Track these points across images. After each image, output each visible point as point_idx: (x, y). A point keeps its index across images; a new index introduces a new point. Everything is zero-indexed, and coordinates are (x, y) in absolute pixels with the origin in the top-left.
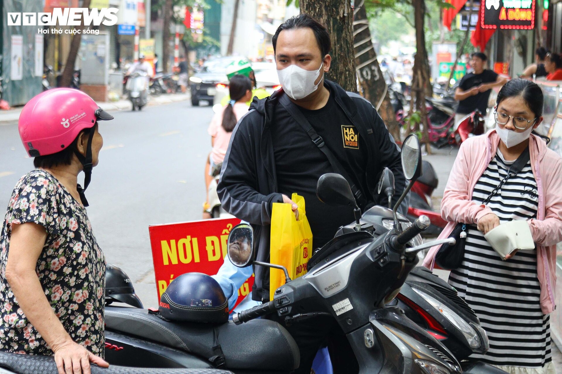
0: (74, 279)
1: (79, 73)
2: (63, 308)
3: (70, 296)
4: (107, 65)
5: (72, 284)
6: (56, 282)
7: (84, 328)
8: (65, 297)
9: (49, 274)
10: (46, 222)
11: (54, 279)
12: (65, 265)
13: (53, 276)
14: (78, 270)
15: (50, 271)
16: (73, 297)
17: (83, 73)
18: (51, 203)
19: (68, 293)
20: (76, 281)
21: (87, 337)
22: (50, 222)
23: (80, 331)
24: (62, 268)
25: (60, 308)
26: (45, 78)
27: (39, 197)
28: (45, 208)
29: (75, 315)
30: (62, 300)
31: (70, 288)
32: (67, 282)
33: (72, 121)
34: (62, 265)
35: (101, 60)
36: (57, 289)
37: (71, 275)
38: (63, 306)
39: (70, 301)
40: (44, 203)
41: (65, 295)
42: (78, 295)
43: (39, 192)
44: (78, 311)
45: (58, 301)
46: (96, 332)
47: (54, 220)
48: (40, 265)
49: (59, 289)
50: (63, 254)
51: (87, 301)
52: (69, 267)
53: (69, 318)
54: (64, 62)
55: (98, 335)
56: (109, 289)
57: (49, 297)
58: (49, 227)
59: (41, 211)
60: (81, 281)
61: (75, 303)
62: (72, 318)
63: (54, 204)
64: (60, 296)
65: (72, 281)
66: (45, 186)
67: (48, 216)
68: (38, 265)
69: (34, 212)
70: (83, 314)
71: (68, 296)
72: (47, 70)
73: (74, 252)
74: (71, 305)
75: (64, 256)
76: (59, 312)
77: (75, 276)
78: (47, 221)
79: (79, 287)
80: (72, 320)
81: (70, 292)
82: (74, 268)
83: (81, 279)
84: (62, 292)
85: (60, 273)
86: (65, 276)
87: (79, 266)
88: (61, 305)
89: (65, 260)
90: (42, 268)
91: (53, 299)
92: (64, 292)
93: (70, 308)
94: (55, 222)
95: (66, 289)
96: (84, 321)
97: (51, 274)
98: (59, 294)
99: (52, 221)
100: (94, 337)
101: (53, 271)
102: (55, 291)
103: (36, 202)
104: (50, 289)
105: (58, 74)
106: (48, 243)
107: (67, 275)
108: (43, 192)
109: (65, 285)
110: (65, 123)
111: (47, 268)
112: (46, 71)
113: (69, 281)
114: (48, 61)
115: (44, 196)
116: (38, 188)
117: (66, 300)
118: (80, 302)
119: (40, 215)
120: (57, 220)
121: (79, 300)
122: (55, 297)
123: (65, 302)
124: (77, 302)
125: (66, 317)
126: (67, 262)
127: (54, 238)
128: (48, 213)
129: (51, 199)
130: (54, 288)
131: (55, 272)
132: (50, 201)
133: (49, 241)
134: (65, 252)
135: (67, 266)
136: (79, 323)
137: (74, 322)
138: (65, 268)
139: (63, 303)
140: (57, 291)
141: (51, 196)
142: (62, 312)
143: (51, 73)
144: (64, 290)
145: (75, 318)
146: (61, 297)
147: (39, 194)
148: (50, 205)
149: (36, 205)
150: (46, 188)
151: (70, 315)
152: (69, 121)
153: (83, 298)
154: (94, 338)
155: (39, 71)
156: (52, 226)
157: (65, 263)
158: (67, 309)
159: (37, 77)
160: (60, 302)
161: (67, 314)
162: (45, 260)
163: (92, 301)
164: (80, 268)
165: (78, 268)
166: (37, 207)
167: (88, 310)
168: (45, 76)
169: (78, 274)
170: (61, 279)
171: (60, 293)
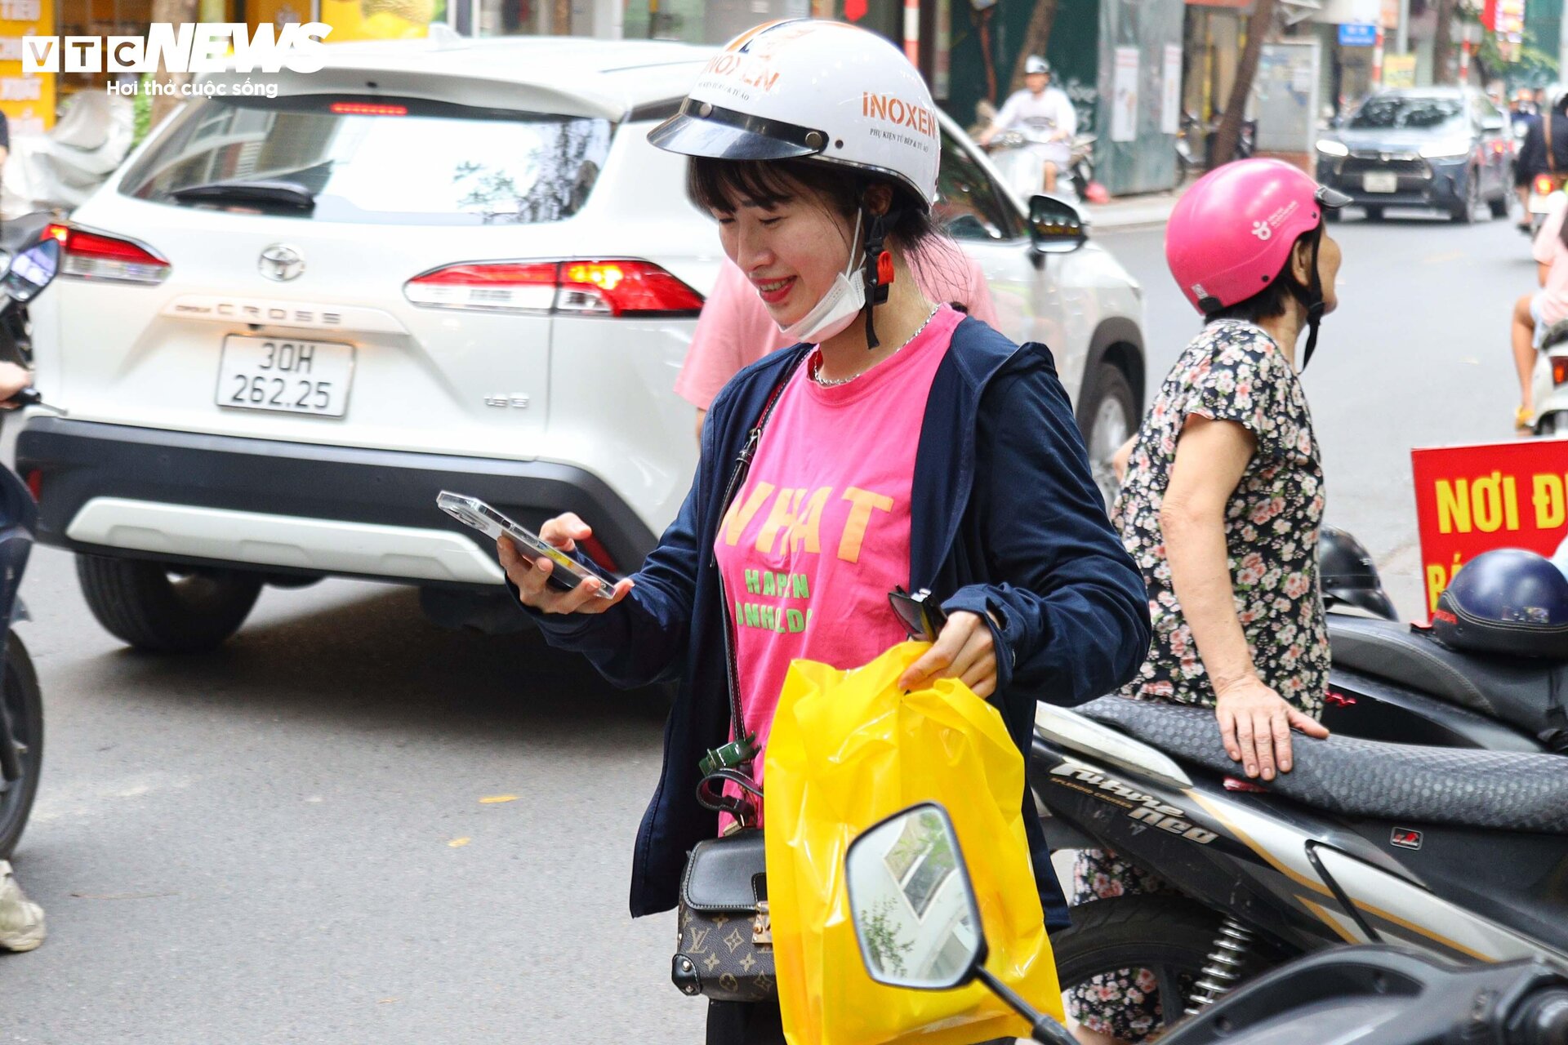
0: (1291, 546)
1: (1253, 127)
2: (1261, 603)
3: (1279, 581)
4: (1313, 111)
5: (1287, 557)
6: (1253, 546)
7: (1294, 653)
8: (1269, 582)
9: (1243, 527)
10: (1261, 430)
11: (1251, 540)
12: (1280, 516)
13: (1250, 533)
14: (1302, 531)
15: (1247, 521)
16: (1284, 585)
17: (1261, 127)
18: (1274, 393)
19: (1276, 574)
20: (1294, 553)
21: (1296, 672)
22: (1269, 432)
23: (1286, 656)
24: (1273, 520)
25: (1256, 601)
26: (1184, 138)
27: (1257, 374)
28: (1263, 399)
29: (1281, 622)
30: (1260, 586)
31: (1281, 564)
32: (1277, 550)
33: (1273, 224)
34: (1274, 515)
35: (1301, 98)
36: (1252, 562)
37: (1288, 537)
38: (1261, 598)
39: (1278, 592)
40: (1262, 390)
41: (1268, 576)
42: (1293, 581)
43: (1258, 365)
44: (1288, 614)
45: (1253, 587)
46: (1311, 666)
47: (1278, 427)
48: (1233, 506)
49: (1256, 563)
50: (1282, 492)
51: (1305, 598)
52: (1286, 519)
53: (1269, 627)
54: (1223, 106)
55: (1315, 674)
56: (1327, 578)
57: (1233, 574)
58: (1265, 440)
59: (1255, 404)
60: (1303, 554)
61: (1285, 596)
62: (1275, 627)
63: (1280, 396)
64: (1258, 577)
65: (1288, 551)
66: (1268, 355)
67: (1265, 419)
68: (1228, 506)
69: (1242, 401)
70: (1296, 622)
71: (1274, 580)
72: (1187, 120)
73: (1303, 492)
74: (1279, 599)
75: (1284, 496)
76: (1252, 611)
77: (1294, 541)
78: (1264, 428)
79: (1296, 565)
80: (1275, 632)
81: (1279, 571)
82: (1296, 524)
83: (1303, 550)
84: (1264, 569)
85: (1266, 529)
86: (1275, 537)
87: (1306, 524)
88: (1257, 596)
89: (1283, 504)
90: (1234, 512)
91: (1239, 581)
92: (1269, 570)
93: (1275, 606)
94: (1280, 433)
95: (1272, 564)
96: (1296, 637)
97: (1246, 528)
98: (1255, 572)
99: (1274, 429)
100: (1306, 675)
101: (1252, 522)
102: (1249, 564)
103: (1250, 384)
104: (1239, 559)
105: (1209, 128)
106: (1251, 470)
107: (1279, 537)
108: (1264, 365)
109: (1270, 555)
110: (1261, 231)
111: (1244, 517)
112: (1186, 123)
113: (1280, 549)
114: (1189, 101)
115: (1264, 376)
116: (1257, 356)
117: (1268, 588)
118: (1294, 597)
119: (1253, 410)
120: (1283, 429)
121: (1294, 593)
122: (1246, 577)
123: (1267, 592)
124: (1290, 595)
125: (1264, 623)
126: (1285, 509)
127: (1266, 463)
128: (1266, 412)
129: (1277, 385)
130: (1247, 559)
131: (1256, 527)
132: (1273, 388)
133: (1252, 467)
134: (1285, 487)
135: (1282, 518)
136: (1287, 639)
137: (1278, 636)
138: (1280, 521)
139: (1263, 593)
140: (1253, 566)
141: (1276, 377)
142: (1257, 611)
143: (1196, 127)
144: (1267, 566)
145: (1281, 629)
146: (1260, 580)
147: (1258, 368)
148: (1272, 396)
149: (1249, 389)
150: (1269, 360)
151: (1272, 620)
152: (1269, 226)
153: (1300, 589)
154: (1306, 677)
155: (1170, 122)
156: (1271, 440)
157: (1281, 511)
158: (1268, 606)
159: (1167, 136)
160: (1256, 590)
161: (1267, 618)
162: (1245, 497)
163: (1312, 599)
164: (1306, 527)
165: (1303, 526)
166: (1251, 394)
167: (1304, 617)
168: (1184, 134)
169: (1300, 539)
170: (1266, 543)
171: (1260, 571)
